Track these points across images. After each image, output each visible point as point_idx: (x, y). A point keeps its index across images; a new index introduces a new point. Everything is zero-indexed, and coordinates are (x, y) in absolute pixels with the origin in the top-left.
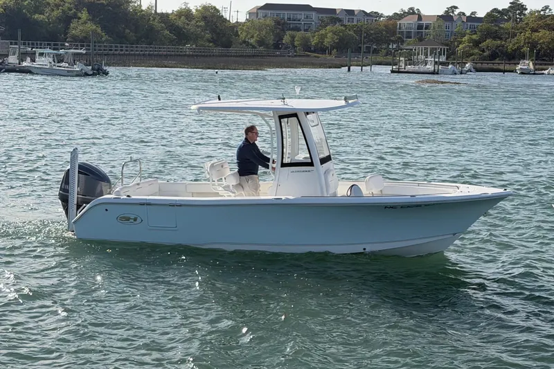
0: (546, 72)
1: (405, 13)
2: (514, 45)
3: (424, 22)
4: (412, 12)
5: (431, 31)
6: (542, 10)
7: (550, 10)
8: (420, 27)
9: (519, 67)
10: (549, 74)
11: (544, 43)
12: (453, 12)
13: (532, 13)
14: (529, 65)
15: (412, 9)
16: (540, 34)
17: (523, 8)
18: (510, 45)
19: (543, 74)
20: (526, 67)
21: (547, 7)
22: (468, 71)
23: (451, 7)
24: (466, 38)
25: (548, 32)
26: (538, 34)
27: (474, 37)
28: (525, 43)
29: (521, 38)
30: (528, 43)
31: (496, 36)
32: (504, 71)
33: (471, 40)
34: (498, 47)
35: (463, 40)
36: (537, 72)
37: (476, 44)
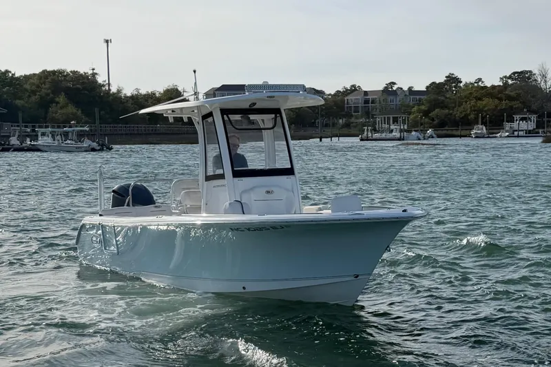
0: (498, 135)
1: (347, 90)
2: (461, 113)
3: (370, 97)
4: (354, 89)
5: (377, 105)
6: (475, 82)
7: (483, 82)
8: (366, 102)
9: (475, 131)
10: (501, 137)
11: (489, 110)
12: (392, 88)
13: (466, 85)
14: (482, 129)
15: (353, 86)
16: (484, 103)
17: (458, 81)
18: (458, 113)
19: (496, 137)
20: (479, 132)
21: (480, 80)
22: (429, 137)
23: (390, 83)
24: (415, 108)
25: (491, 100)
26: (481, 102)
27: (423, 107)
28: (471, 111)
29: (467, 106)
30: (475, 111)
31: (442, 105)
32: (461, 136)
33: (419, 111)
34: (446, 115)
35: (413, 110)
36: (491, 136)
37: (426, 113)
